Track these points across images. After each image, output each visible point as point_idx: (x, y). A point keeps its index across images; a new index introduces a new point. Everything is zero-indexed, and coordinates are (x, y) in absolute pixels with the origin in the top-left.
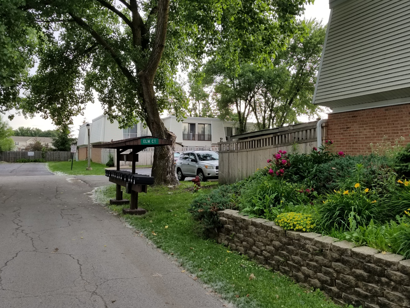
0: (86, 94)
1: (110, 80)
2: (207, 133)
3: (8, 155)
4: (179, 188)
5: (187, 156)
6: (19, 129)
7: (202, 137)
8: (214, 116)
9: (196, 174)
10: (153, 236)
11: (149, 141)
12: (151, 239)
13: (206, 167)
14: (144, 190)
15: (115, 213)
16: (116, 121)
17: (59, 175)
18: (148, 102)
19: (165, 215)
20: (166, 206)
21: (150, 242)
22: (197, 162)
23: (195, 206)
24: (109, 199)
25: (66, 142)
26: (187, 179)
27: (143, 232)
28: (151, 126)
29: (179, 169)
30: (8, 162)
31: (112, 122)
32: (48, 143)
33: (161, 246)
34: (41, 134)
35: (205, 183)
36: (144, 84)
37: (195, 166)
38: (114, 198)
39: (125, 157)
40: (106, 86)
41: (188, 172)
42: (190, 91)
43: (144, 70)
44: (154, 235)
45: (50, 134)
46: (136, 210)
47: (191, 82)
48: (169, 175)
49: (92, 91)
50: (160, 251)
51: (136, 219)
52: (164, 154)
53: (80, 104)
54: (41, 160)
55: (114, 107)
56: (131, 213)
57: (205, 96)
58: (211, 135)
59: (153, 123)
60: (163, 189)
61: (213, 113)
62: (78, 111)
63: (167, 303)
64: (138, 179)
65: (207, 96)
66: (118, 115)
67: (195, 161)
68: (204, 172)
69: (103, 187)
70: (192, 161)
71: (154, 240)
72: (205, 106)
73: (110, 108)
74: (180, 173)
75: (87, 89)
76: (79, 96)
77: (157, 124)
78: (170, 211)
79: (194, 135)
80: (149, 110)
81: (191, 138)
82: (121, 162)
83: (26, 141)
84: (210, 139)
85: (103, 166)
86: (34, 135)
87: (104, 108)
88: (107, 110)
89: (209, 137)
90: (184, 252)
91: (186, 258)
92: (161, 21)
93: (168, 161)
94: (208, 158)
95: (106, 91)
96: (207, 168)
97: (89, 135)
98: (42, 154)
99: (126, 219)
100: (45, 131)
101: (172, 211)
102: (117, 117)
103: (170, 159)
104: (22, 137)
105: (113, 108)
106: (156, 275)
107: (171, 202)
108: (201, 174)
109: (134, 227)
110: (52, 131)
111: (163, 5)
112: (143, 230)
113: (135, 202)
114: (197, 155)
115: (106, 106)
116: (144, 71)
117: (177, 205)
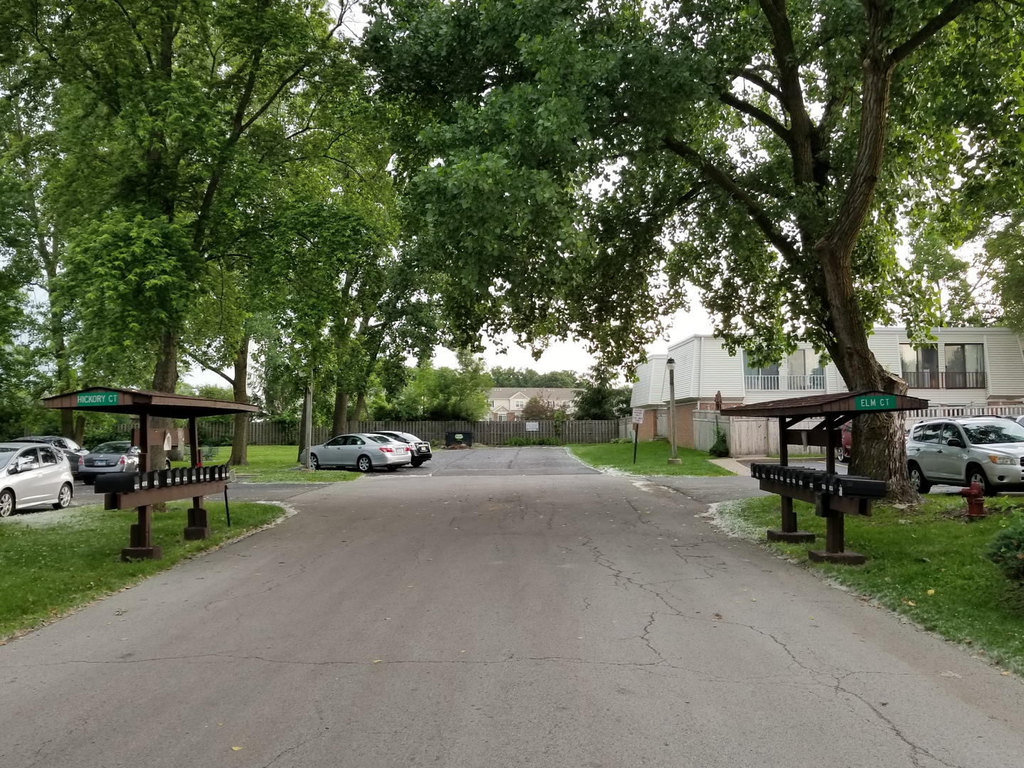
0: (671, 293)
1: (726, 258)
2: (971, 367)
3: (486, 428)
4: (922, 509)
5: (930, 432)
6: (493, 370)
7: (959, 379)
8: (986, 319)
9: (963, 477)
10: (908, 608)
11: (873, 403)
12: (905, 612)
13: (993, 459)
14: (864, 510)
15: (792, 559)
16: (739, 350)
17: (612, 473)
18: (838, 308)
19: (916, 568)
20: (910, 550)
21: (905, 619)
22: (963, 446)
23: (1007, 546)
24: (764, 530)
25: (603, 398)
26: (935, 489)
27: (880, 598)
28: (847, 363)
29: (913, 464)
30: (487, 444)
31: (732, 352)
32: (564, 402)
33: (936, 626)
34: (537, 381)
35: (994, 499)
36: (829, 268)
37: (961, 458)
38: (777, 528)
39: (804, 437)
40: (716, 270)
41: (938, 470)
42: (913, 257)
43: (829, 237)
44: (910, 606)
45: (556, 380)
46: (840, 554)
47: (914, 235)
48: (894, 479)
49: (684, 285)
50: (936, 635)
51: (851, 573)
52: (879, 428)
53: (660, 317)
54: (553, 439)
55: (737, 320)
56: (834, 561)
57: (957, 268)
58: (983, 374)
59: (851, 355)
60: (884, 512)
61: (983, 312)
62: (658, 333)
63: (992, 718)
64: (850, 485)
65: (963, 267)
66: (745, 336)
67: (958, 442)
68: (988, 472)
69: (731, 502)
70: (951, 443)
71: (913, 614)
72: (957, 294)
73: (726, 321)
74: (915, 474)
75: (674, 282)
76: (660, 299)
77: (860, 356)
78: (924, 561)
79: (934, 375)
80: (839, 324)
81: (927, 384)
82: (789, 446)
83: (508, 397)
84: (981, 384)
85: (702, 455)
86: (522, 384)
87: (713, 322)
88: (721, 326)
89: (980, 378)
90: (995, 639)
91: (1003, 650)
92: (872, 126)
93: (890, 443)
94: (992, 436)
95: (717, 283)
96: (994, 462)
97: (672, 383)
98: (556, 426)
99: (825, 572)
100: (545, 375)
101: (927, 559)
102: (744, 342)
103: (896, 439)
104: (501, 389)
105: (733, 320)
106: (948, 675)
107: (918, 541)
108: (979, 477)
109: (853, 588)
110: (561, 374)
111: (877, 91)
112: (879, 595)
113: (836, 537)
114: (964, 428)
115: (719, 317)
116: (828, 239)
117: (937, 548)
